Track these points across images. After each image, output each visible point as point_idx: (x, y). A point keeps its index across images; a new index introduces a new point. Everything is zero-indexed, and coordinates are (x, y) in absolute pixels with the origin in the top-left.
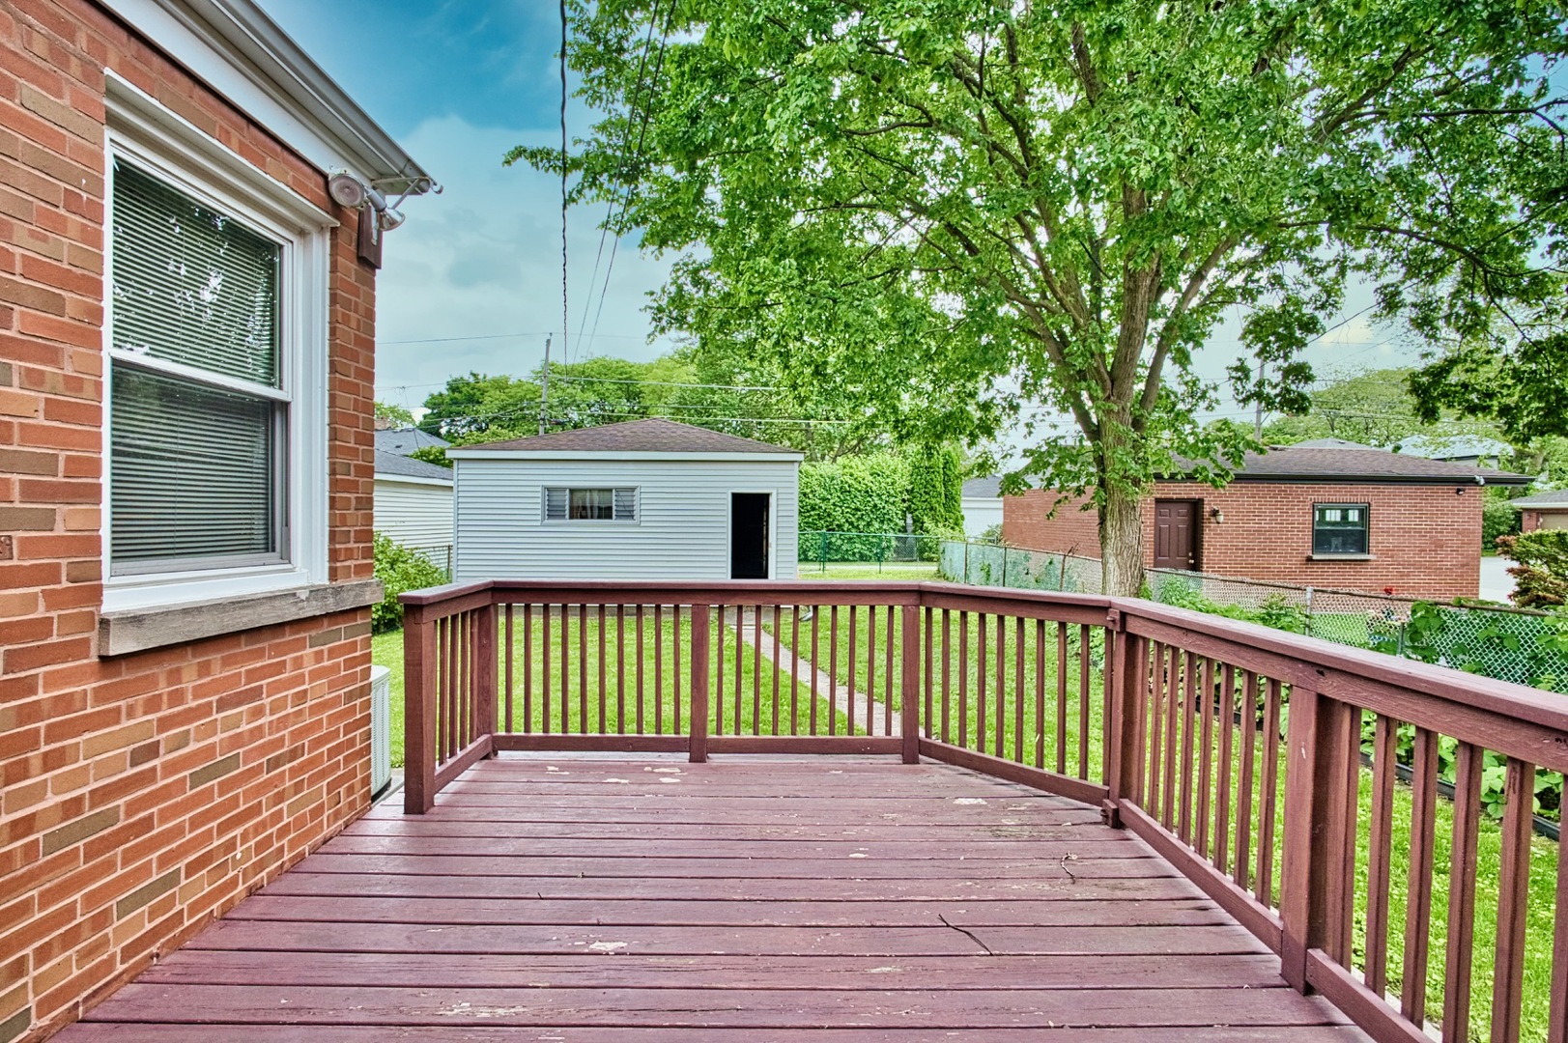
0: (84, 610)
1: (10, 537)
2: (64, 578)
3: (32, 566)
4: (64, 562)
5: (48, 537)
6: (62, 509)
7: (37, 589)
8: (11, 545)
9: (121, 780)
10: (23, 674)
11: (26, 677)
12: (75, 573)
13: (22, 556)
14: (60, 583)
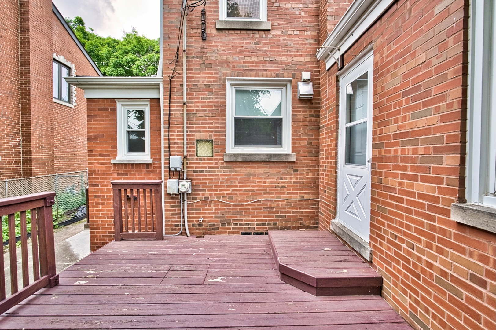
0: (450, 198)
1: (430, 166)
2: (445, 183)
3: (435, 177)
4: (445, 177)
5: (441, 167)
6: (445, 156)
7: (436, 185)
8: (430, 169)
9: (463, 281)
10: (432, 214)
11: (432, 215)
12: (449, 182)
13: (433, 173)
14: (443, 185)
